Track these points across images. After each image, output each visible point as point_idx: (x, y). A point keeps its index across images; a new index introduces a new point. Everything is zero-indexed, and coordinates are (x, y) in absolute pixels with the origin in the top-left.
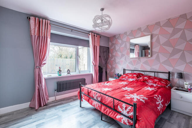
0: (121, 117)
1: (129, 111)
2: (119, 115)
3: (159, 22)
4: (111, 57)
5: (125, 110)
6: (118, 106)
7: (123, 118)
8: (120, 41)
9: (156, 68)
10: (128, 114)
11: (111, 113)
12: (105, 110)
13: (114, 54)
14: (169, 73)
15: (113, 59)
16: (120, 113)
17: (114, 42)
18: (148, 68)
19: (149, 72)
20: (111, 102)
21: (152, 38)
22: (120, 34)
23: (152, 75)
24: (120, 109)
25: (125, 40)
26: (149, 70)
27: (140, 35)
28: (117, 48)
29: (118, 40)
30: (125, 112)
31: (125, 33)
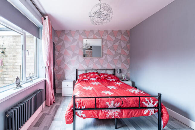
0: (148, 111)
1: (153, 102)
2: (146, 110)
3: (107, 30)
4: (57, 56)
5: (150, 103)
6: (143, 103)
7: (150, 111)
8: (71, 39)
9: (105, 66)
10: (153, 105)
11: (138, 112)
12: (129, 114)
13: (63, 52)
14: (114, 70)
15: (61, 58)
16: (147, 108)
17: (63, 38)
18: (99, 67)
19: (100, 71)
20: (135, 102)
21: (102, 42)
22: (70, 31)
23: (103, 72)
24: (146, 104)
25: (77, 37)
26: (100, 69)
27: (92, 37)
28: (67, 45)
29: (68, 36)
30: (151, 105)
31: (78, 31)
